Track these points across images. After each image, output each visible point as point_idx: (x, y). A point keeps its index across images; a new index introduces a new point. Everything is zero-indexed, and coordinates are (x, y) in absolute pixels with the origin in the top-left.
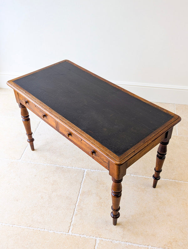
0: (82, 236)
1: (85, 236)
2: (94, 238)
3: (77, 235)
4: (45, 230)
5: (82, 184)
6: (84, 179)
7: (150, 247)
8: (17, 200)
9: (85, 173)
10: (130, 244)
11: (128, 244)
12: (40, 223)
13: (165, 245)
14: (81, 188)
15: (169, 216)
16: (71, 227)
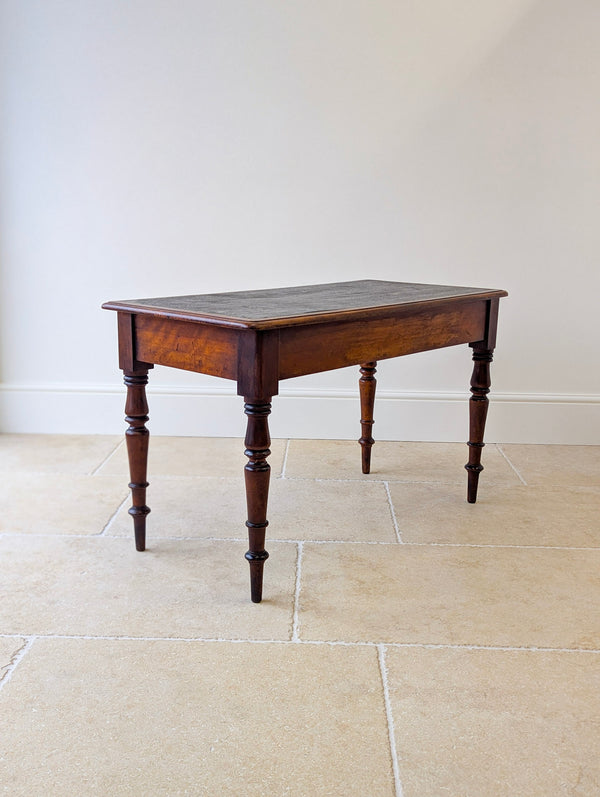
0: (335, 643)
1: (343, 643)
2: (370, 644)
3: (319, 643)
4: (220, 640)
5: (299, 563)
6: (300, 556)
7: (534, 649)
8: (116, 597)
9: (301, 547)
10: (476, 648)
11: (470, 648)
12: (199, 629)
13: (574, 643)
14: (300, 570)
15: (562, 599)
16: (295, 633)
